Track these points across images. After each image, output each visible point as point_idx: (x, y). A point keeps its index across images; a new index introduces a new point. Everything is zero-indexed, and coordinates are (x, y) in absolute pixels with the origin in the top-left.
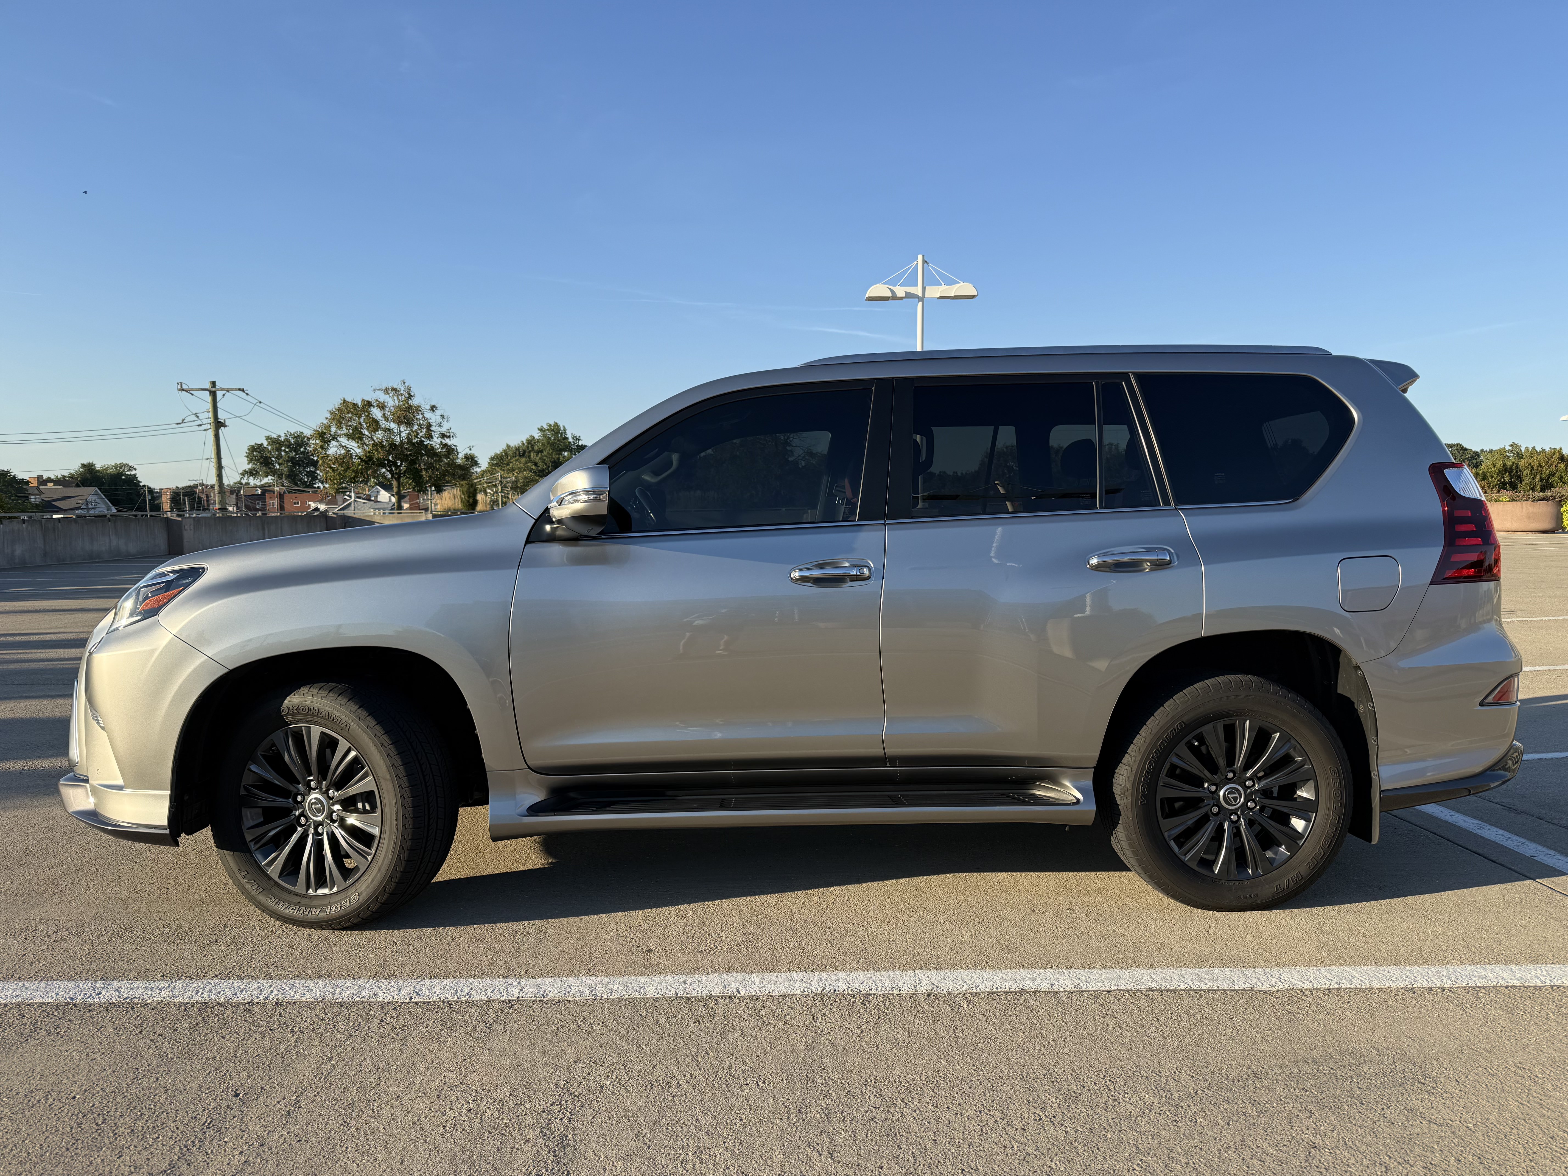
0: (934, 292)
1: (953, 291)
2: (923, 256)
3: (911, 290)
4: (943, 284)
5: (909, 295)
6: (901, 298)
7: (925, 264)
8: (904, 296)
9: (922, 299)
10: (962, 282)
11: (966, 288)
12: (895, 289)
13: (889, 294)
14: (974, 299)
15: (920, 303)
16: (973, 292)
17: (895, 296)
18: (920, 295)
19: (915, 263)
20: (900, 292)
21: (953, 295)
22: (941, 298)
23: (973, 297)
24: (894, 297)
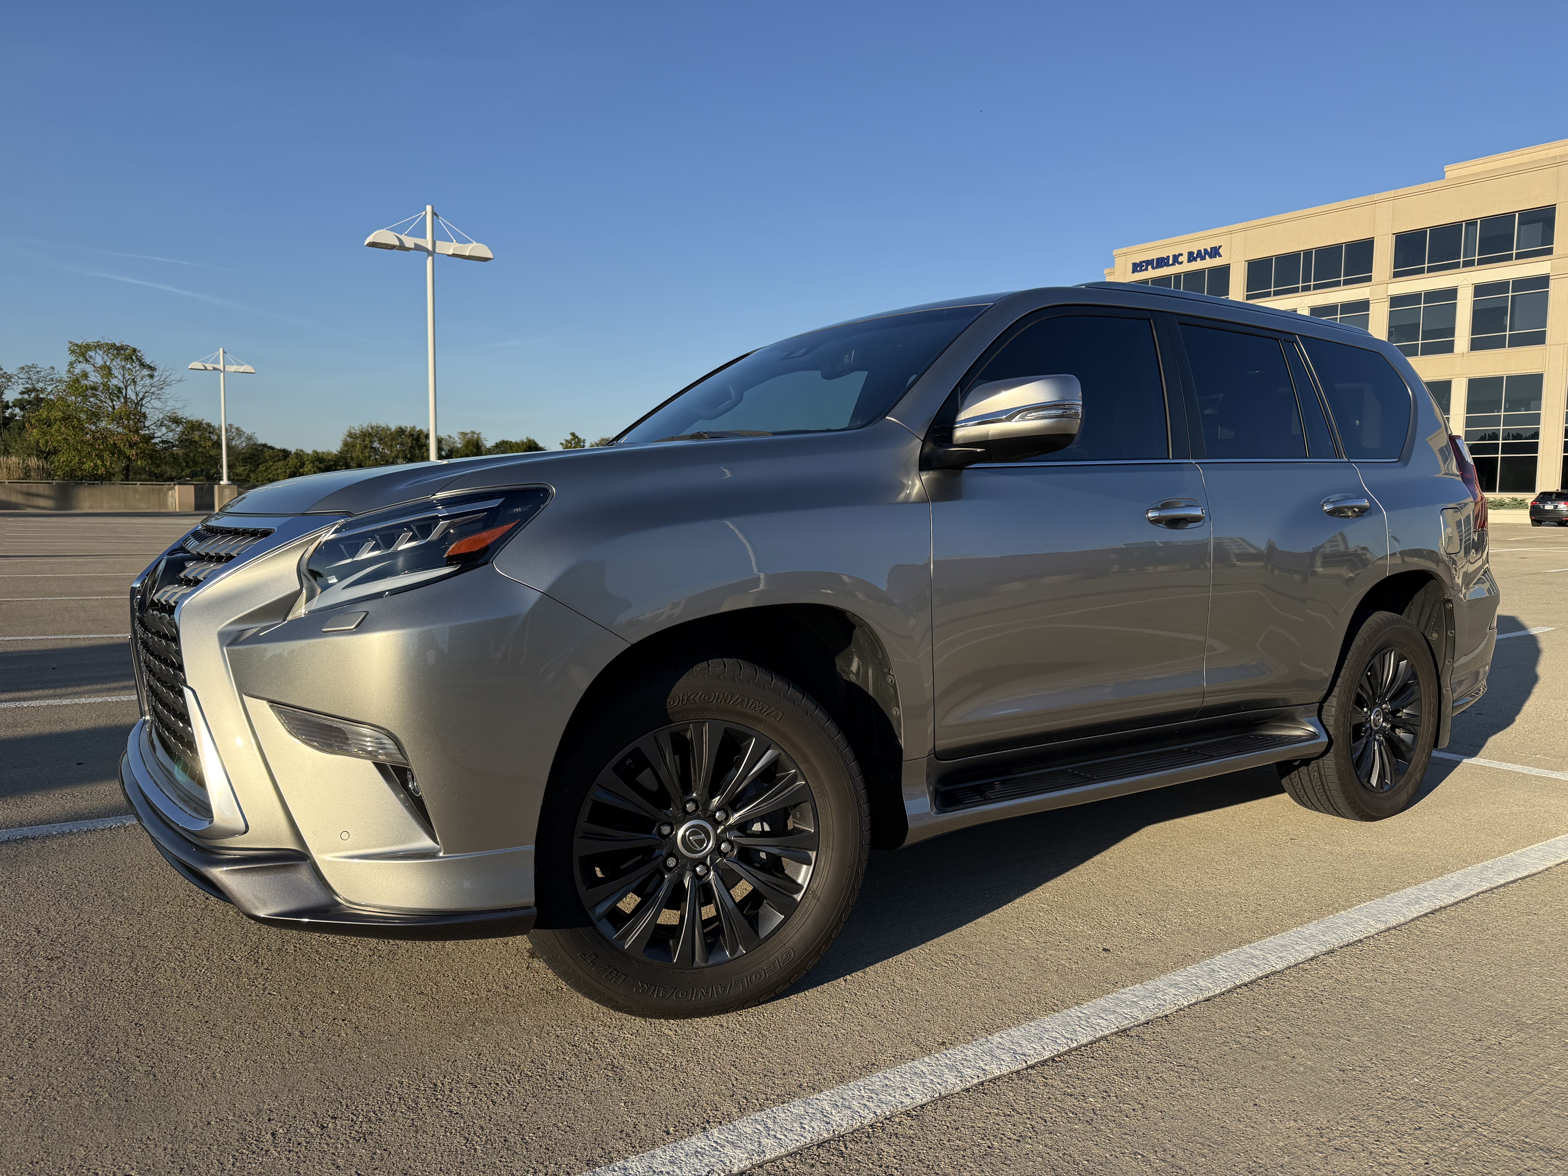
0: (448, 248)
1: (468, 250)
2: (433, 207)
3: (420, 242)
4: (455, 241)
5: (418, 248)
6: (408, 249)
7: (435, 216)
8: (413, 246)
9: (432, 253)
10: (475, 243)
11: (484, 251)
12: (403, 237)
13: (397, 243)
14: (486, 262)
15: (430, 258)
16: (489, 255)
17: (402, 245)
18: (430, 248)
19: (424, 213)
20: (409, 242)
21: (467, 255)
22: (454, 255)
23: (486, 259)
24: (402, 247)
